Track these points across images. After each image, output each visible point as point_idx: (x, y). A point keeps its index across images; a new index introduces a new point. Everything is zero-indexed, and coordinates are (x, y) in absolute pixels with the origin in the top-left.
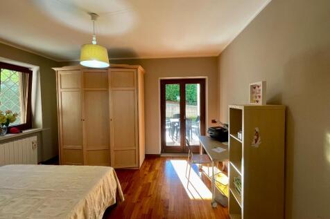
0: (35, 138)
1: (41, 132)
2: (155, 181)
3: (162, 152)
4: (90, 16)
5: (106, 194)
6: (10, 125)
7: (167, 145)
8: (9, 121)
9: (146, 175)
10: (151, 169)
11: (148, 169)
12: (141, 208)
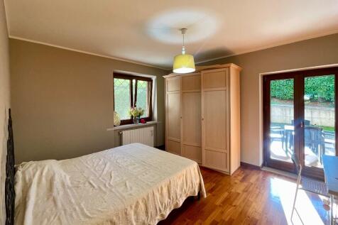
0: (152, 128)
1: (156, 124)
2: (245, 193)
3: (264, 165)
4: (181, 32)
5: (188, 183)
6: (141, 117)
7: (272, 157)
8: (140, 114)
9: (236, 183)
10: (243, 180)
11: (240, 178)
12: (222, 213)
